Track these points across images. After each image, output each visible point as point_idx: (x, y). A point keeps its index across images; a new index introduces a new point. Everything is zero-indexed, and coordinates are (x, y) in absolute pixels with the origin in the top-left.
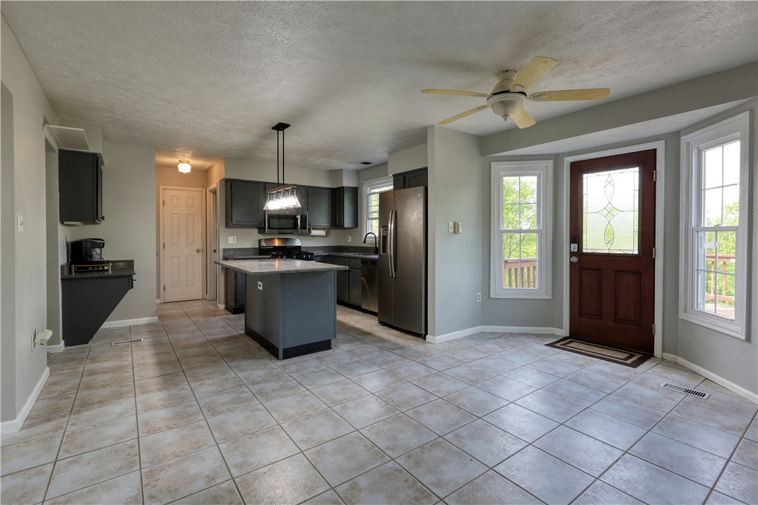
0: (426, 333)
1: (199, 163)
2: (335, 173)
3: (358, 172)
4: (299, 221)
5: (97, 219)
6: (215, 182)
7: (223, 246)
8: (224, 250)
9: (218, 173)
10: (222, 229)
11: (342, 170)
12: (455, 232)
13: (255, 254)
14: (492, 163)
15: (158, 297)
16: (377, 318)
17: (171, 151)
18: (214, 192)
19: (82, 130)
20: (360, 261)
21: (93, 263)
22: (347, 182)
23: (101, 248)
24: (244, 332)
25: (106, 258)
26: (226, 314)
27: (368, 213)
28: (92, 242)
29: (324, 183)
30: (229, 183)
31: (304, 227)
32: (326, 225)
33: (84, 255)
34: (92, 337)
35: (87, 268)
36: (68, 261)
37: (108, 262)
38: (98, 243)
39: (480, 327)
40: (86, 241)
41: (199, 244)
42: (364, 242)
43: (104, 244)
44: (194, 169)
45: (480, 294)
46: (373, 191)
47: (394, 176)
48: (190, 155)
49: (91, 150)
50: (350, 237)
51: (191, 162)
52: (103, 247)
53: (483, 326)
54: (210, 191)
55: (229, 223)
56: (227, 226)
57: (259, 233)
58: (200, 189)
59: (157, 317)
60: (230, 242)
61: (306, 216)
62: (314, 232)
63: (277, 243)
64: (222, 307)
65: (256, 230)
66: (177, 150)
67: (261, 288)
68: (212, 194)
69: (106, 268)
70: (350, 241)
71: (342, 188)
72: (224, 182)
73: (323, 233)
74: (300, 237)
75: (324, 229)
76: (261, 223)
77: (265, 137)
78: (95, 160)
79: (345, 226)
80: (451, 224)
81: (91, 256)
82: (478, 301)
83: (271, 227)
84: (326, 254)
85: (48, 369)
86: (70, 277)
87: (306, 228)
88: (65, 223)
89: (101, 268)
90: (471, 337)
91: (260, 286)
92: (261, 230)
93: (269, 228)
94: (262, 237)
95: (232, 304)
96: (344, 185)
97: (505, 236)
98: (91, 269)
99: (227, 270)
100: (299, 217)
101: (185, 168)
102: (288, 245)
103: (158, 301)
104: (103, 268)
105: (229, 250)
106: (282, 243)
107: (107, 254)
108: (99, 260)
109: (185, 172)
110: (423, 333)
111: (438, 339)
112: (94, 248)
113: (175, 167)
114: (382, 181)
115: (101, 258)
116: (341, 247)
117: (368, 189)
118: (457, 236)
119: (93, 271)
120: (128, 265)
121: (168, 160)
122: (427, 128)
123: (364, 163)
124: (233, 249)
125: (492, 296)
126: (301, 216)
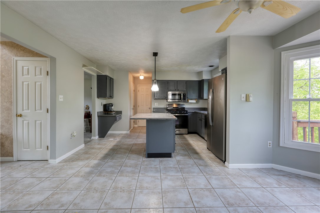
1: (146, 75)
2: (200, 73)
3: (212, 72)
4: (182, 96)
5: (106, 97)
7: (153, 107)
8: (153, 108)
10: (153, 100)
11: (202, 71)
12: (246, 100)
13: (165, 110)
14: (282, 53)
20: (204, 115)
21: (109, 111)
22: (205, 77)
23: (111, 107)
28: (109, 104)
29: (195, 78)
32: (196, 98)
33: (107, 109)
34: (105, 136)
35: (108, 113)
37: (114, 111)
38: (111, 105)
39: (271, 164)
40: (107, 104)
41: (150, 106)
43: (113, 105)
44: (145, 78)
45: (271, 142)
47: (222, 71)
48: (143, 72)
49: (104, 74)
51: (144, 75)
53: (273, 164)
56: (154, 98)
58: (150, 85)
60: (156, 105)
61: (186, 94)
62: (190, 101)
65: (166, 100)
69: (112, 113)
73: (194, 101)
78: (106, 77)
79: (204, 98)
80: (244, 96)
81: (109, 109)
82: (269, 147)
87: (185, 99)
88: (99, 98)
90: (259, 170)
94: (168, 103)
96: (203, 79)
97: (293, 103)
100: (182, 94)
101: (142, 78)
103: (136, 126)
105: (155, 108)
106: (177, 106)
108: (111, 110)
111: (232, 166)
113: (139, 77)
118: (248, 103)
120: (120, 113)
121: (136, 75)
122: (227, 39)
123: (210, 66)
124: (156, 108)
125: (281, 145)
126: (183, 94)
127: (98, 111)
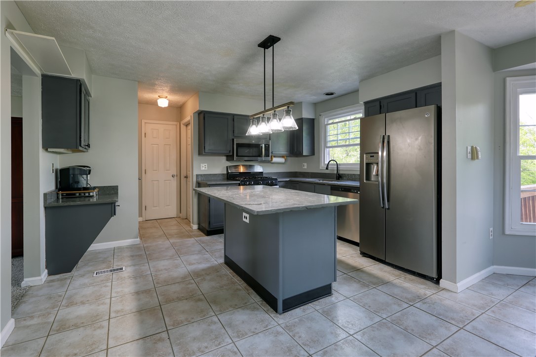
0: (440, 276)
1: (176, 98)
3: (315, 105)
4: (263, 150)
5: (80, 146)
6: (189, 114)
7: (195, 173)
8: (197, 175)
9: (192, 106)
10: (196, 156)
11: (301, 102)
12: (472, 158)
13: (224, 180)
14: (508, 79)
15: (141, 215)
16: (358, 248)
17: (151, 86)
18: (187, 125)
19: (54, 38)
20: (329, 187)
21: (79, 189)
22: (306, 114)
23: (87, 175)
24: (222, 260)
25: (93, 184)
26: (201, 236)
27: (326, 142)
28: (78, 169)
30: (202, 115)
31: (267, 155)
32: (285, 153)
33: (71, 181)
34: (77, 262)
35: (74, 194)
36: (56, 187)
37: (95, 188)
38: (86, 170)
40: (74, 168)
41: (174, 171)
42: (327, 169)
43: (90, 171)
44: (171, 105)
45: (492, 229)
46: (331, 122)
47: (366, 103)
48: (168, 90)
49: (74, 75)
50: (306, 164)
51: (169, 97)
52: (89, 174)
54: (184, 124)
55: (202, 151)
56: (200, 154)
57: (227, 160)
58: (175, 123)
59: (139, 239)
60: (202, 169)
61: (269, 145)
62: (275, 160)
63: (242, 170)
64: (195, 227)
65: (225, 158)
66: (157, 83)
67: (247, 221)
68: (185, 127)
69: (91, 194)
70: (306, 167)
71: (302, 118)
72: (197, 114)
73: (282, 160)
74: (261, 164)
75: (283, 157)
76: (230, 151)
77: (246, 61)
78: (78, 86)
79: (304, 154)
81: (78, 182)
82: (490, 237)
83: (239, 155)
84: (288, 179)
85: (12, 320)
86: (56, 204)
87: (269, 156)
88: (49, 150)
89: (87, 195)
91: (246, 218)
92: (230, 158)
93: (237, 156)
94: (229, 164)
95: (205, 225)
96: (303, 117)
98: (78, 194)
99: (200, 195)
100: (263, 146)
101: (163, 103)
102: (251, 171)
103: (141, 219)
104: (89, 194)
105: (201, 175)
106: (247, 169)
107: (93, 180)
108: (85, 186)
109: (163, 107)
110: (434, 275)
111: (460, 285)
112: (81, 175)
113: (154, 103)
114: (342, 111)
115: (87, 184)
116: (296, 172)
117: (326, 120)
118: (473, 162)
119: (80, 197)
120: (112, 191)
121: (148, 96)
122: (440, 37)
123: (327, 94)
124: (205, 175)
125: (507, 232)
126: (265, 145)
127: (45, 192)
